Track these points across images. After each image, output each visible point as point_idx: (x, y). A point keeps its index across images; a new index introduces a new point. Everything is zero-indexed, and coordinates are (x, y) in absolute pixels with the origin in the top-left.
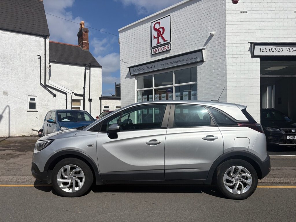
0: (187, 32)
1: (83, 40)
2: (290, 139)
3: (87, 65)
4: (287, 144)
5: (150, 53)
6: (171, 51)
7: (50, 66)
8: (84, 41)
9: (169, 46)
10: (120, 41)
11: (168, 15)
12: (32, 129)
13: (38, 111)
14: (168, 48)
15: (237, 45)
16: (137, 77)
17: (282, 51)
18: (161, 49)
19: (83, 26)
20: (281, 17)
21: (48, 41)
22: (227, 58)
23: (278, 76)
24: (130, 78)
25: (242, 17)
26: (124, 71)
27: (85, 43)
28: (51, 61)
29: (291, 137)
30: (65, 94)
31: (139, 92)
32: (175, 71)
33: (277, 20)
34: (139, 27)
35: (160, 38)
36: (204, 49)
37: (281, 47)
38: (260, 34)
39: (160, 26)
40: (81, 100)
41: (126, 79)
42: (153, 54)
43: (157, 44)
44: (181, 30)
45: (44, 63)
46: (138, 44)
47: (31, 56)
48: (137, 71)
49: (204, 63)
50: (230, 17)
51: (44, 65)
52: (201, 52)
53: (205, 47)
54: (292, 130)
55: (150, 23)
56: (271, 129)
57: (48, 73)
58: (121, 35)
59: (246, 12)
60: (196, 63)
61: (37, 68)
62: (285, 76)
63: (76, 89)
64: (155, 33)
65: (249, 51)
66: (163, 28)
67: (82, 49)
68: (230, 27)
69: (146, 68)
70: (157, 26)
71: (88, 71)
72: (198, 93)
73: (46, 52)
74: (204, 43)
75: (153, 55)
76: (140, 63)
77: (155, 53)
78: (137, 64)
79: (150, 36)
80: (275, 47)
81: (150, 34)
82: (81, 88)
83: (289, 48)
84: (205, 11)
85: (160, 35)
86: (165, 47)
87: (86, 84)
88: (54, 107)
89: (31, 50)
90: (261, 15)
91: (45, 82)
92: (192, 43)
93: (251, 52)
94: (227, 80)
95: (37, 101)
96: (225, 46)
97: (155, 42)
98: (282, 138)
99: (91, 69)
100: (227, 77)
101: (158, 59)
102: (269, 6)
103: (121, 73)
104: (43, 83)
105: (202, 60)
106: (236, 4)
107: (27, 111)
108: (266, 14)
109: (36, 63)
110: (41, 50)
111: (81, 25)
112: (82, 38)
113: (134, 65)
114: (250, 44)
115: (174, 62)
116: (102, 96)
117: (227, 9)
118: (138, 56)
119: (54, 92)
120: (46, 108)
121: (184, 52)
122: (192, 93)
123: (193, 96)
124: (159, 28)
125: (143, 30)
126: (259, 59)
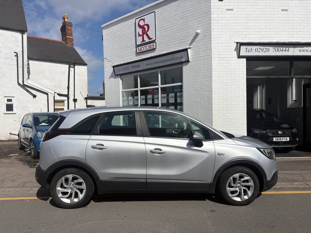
0: (173, 30)
1: (66, 35)
2: (277, 141)
3: (70, 63)
4: (274, 146)
5: (135, 51)
6: (156, 50)
7: (28, 64)
8: (68, 36)
9: (154, 44)
10: (103, 38)
11: (153, 11)
12: (10, 133)
13: (16, 114)
14: (153, 47)
15: (223, 45)
16: (122, 77)
17: (268, 51)
18: (146, 47)
19: (66, 20)
20: (268, 16)
21: (25, 36)
22: (213, 59)
23: (265, 77)
24: (115, 78)
25: (227, 16)
26: (108, 70)
27: (69, 38)
28: (29, 58)
29: (278, 139)
30: (47, 94)
31: (124, 93)
32: (160, 71)
33: (264, 19)
34: (123, 24)
35: (145, 36)
36: (190, 48)
37: (267, 48)
38: (246, 33)
39: (145, 23)
40: (65, 100)
41: (110, 79)
42: (137, 52)
43: (141, 42)
44: (167, 27)
45: (22, 61)
46: (123, 42)
47: (7, 53)
48: (121, 70)
49: (190, 63)
50: (216, 16)
51: (22, 62)
52: (186, 51)
53: (190, 46)
54: (279, 132)
55: (134, 20)
56: (259, 131)
57: (27, 72)
58: (105, 32)
59: (232, 10)
60: (182, 63)
61: (14, 66)
62: (272, 77)
63: (59, 89)
64: (140, 31)
65: (235, 51)
66: (148, 25)
67: (66, 44)
68: (216, 26)
69: (130, 68)
70: (142, 23)
71: (72, 69)
72: (184, 95)
73: (24, 49)
74: (190, 42)
75: (138, 54)
76: (124, 62)
77: (140, 52)
78: (122, 63)
79: (134, 33)
80: (261, 47)
81: (134, 31)
82: (64, 88)
83: (276, 48)
84: (191, 8)
85: (145, 32)
86: (150, 45)
87: (70, 83)
88: (34, 108)
89: (7, 47)
90: (247, 13)
91: (23, 81)
92: (178, 42)
93: (237, 52)
94: (213, 81)
95: (14, 102)
96: (211, 46)
97: (139, 40)
98: (269, 140)
99: (76, 67)
100: (213, 79)
101: (143, 58)
102: (256, 4)
103: (105, 72)
104: (21, 83)
105: (188, 60)
106: (222, 2)
107: (4, 114)
108: (253, 13)
109: (13, 60)
110: (18, 46)
111: (64, 19)
112: (66, 33)
113: (118, 64)
114: (236, 44)
115: (159, 62)
116: (87, 96)
117: (212, 7)
118: (122, 54)
119: (34, 92)
120: (25, 110)
121: (169, 51)
122: (178, 94)
123: (179, 98)
124: (144, 25)
125: (127, 27)
126: (245, 60)
